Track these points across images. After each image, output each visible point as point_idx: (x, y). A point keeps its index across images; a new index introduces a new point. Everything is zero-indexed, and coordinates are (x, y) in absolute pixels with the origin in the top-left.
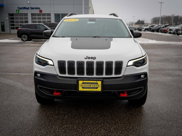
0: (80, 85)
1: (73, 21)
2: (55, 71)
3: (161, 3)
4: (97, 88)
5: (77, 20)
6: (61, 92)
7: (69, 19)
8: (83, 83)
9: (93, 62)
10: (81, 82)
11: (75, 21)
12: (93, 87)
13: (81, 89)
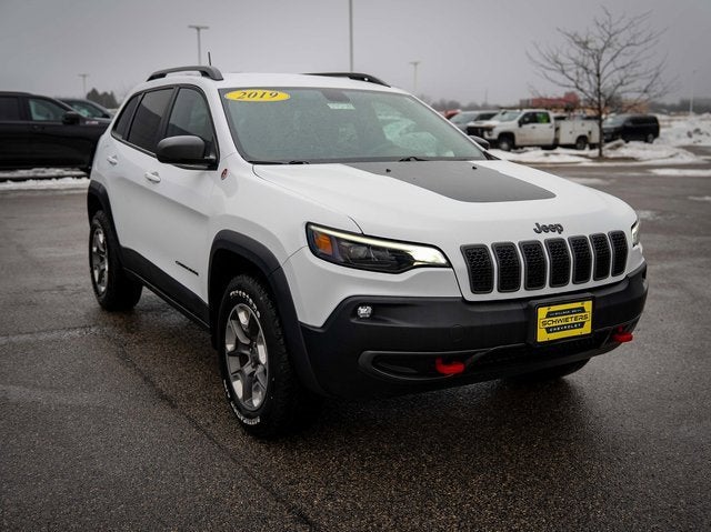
0: (540, 324)
1: (267, 98)
2: (457, 285)
3: (198, 29)
4: (582, 325)
5: (282, 96)
6: (461, 359)
7: (248, 92)
8: (549, 315)
9: (561, 242)
10: (542, 312)
11: (274, 99)
12: (573, 324)
13: (542, 336)
